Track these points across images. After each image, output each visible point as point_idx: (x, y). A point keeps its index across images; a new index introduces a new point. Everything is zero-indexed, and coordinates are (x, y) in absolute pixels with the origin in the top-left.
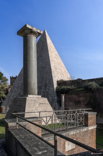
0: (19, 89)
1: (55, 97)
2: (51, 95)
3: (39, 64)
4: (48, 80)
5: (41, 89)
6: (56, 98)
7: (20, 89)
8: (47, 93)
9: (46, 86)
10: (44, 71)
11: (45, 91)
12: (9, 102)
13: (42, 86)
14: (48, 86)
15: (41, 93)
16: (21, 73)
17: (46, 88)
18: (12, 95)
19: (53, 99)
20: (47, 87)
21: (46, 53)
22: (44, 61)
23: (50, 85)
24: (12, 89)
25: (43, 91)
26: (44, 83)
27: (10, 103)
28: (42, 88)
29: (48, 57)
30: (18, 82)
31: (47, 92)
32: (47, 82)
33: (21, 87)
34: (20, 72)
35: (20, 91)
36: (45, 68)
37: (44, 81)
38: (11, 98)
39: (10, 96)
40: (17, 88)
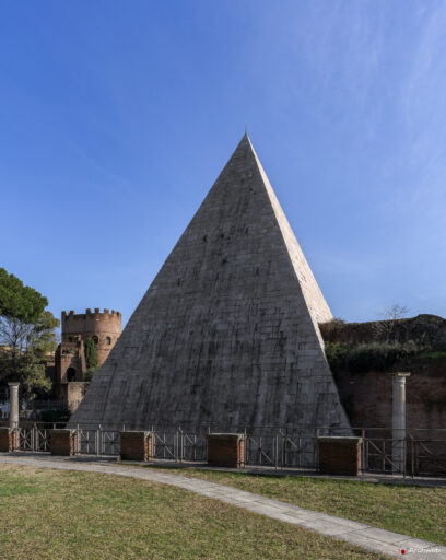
0: (150, 357)
1: (329, 383)
2: (308, 377)
3: (239, 258)
4: (289, 318)
5: (260, 353)
6: (333, 388)
7: (154, 355)
8: (292, 370)
9: (281, 341)
10: (265, 285)
11: (278, 360)
12: (108, 408)
13: (263, 343)
14: (289, 341)
15: (259, 369)
16: (154, 293)
17: (283, 352)
18: (119, 379)
19: (320, 391)
20: (288, 347)
21: (263, 218)
22: (261, 250)
23: (299, 340)
24: (116, 357)
25: (269, 361)
26: (269, 330)
27: (114, 409)
28: (263, 349)
29: (274, 234)
30: (145, 328)
31: (292, 364)
32: (285, 326)
33: (159, 347)
34: (150, 291)
35: (157, 361)
36: (268, 274)
37: (269, 324)
38: (116, 390)
39: (110, 383)
40: (140, 350)
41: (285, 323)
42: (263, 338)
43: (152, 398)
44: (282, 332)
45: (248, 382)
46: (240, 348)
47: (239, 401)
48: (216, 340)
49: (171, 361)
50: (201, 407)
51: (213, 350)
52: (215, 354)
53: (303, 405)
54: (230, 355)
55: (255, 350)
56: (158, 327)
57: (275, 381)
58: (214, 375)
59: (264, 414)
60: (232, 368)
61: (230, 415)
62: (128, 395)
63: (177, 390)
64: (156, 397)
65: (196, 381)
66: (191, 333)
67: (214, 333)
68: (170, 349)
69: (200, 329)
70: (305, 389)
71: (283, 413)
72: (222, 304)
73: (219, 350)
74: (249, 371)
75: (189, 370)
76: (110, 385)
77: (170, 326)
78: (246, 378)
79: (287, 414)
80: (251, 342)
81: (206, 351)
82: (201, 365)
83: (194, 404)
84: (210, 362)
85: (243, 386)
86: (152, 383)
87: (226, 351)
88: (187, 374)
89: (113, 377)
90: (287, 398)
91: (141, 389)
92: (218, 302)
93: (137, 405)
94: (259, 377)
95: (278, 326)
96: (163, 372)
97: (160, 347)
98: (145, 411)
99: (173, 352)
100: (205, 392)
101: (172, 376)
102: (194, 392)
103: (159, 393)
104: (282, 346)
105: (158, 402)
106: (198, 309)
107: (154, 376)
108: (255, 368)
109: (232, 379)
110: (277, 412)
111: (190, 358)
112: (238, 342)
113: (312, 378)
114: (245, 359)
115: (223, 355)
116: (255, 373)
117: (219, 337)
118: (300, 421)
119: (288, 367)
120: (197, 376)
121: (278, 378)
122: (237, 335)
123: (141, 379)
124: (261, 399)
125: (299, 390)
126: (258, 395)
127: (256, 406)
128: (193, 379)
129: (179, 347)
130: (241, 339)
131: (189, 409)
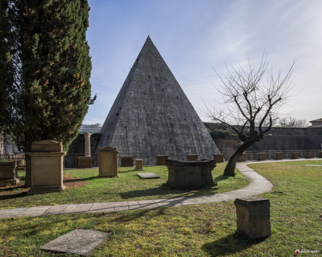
0: (144, 125)
1: (212, 141)
2: (207, 139)
6: (214, 143)
9: (195, 126)
10: (182, 104)
11: (196, 132)
12: (130, 148)
13: (189, 126)
15: (191, 135)
18: (130, 134)
19: (211, 143)
23: (200, 126)
25: (193, 132)
26: (190, 121)
27: (134, 149)
28: (190, 128)
31: (201, 134)
35: (148, 128)
36: (181, 100)
37: (189, 119)
38: (131, 140)
39: (127, 136)
40: (137, 122)
41: (193, 119)
42: (189, 123)
43: (152, 144)
44: (194, 123)
45: (189, 139)
46: (182, 126)
47: (189, 146)
48: (172, 122)
49: (155, 128)
50: (176, 148)
51: (172, 126)
52: (174, 128)
53: (208, 147)
54: (179, 128)
55: (187, 127)
56: (142, 112)
57: (198, 139)
58: (176, 135)
59: (198, 150)
60: (182, 134)
61: (188, 151)
62: (139, 143)
63: (163, 141)
64: (155, 144)
65: (170, 138)
66: (160, 117)
67: (170, 119)
68: (153, 123)
69: (163, 116)
70: (207, 142)
71: (204, 150)
72: (169, 108)
73: (175, 126)
74: (188, 135)
75: (165, 133)
76: (127, 138)
77: (148, 112)
78: (188, 138)
79: (205, 151)
80: (185, 124)
81: (169, 126)
82: (170, 132)
83: (172, 147)
84: (173, 131)
85: (188, 141)
86: (150, 137)
87: (177, 127)
88: (165, 135)
89: (126, 133)
90: (203, 145)
91: (145, 140)
92: (166, 106)
93: (146, 147)
94: (192, 138)
95: (192, 120)
96: (154, 133)
97: (147, 121)
98: (152, 150)
99: (155, 124)
100: (175, 143)
101: (158, 135)
102: (170, 142)
103: (155, 142)
104: (196, 127)
105: (156, 146)
106: (159, 108)
107: (149, 135)
108: (190, 134)
109: (183, 137)
110: (202, 150)
111: (164, 128)
112: (181, 124)
113: (208, 139)
114: (185, 131)
115: (177, 128)
116: (190, 136)
117: (173, 121)
118: (209, 153)
119: (200, 135)
120: (169, 135)
121: (198, 138)
122: (179, 121)
123: (143, 135)
124: (196, 145)
125: (206, 143)
126: (194, 144)
127: (195, 148)
128: (168, 137)
129: (156, 123)
130: (181, 123)
131: (171, 149)
